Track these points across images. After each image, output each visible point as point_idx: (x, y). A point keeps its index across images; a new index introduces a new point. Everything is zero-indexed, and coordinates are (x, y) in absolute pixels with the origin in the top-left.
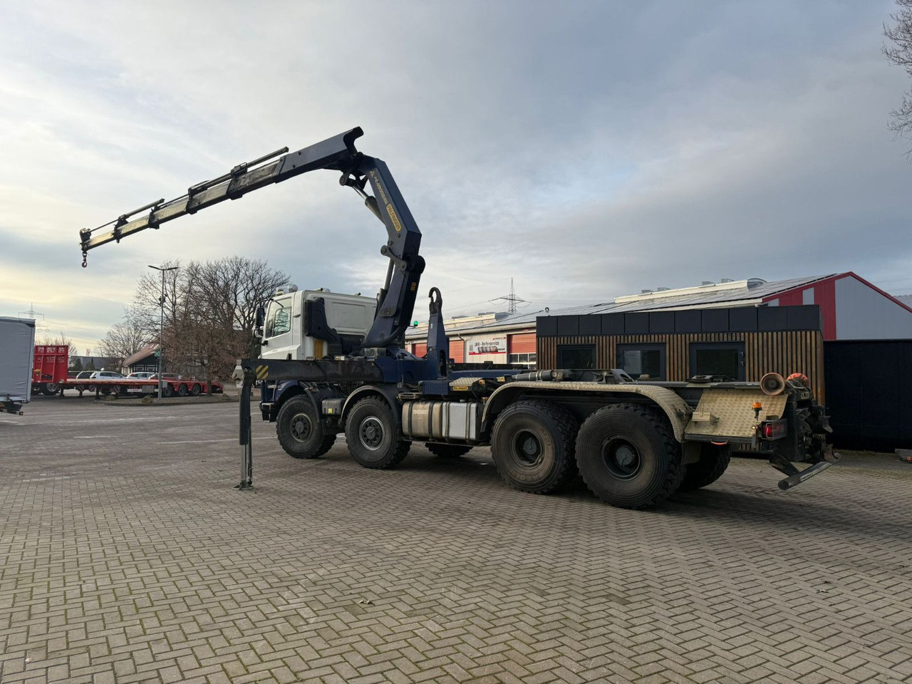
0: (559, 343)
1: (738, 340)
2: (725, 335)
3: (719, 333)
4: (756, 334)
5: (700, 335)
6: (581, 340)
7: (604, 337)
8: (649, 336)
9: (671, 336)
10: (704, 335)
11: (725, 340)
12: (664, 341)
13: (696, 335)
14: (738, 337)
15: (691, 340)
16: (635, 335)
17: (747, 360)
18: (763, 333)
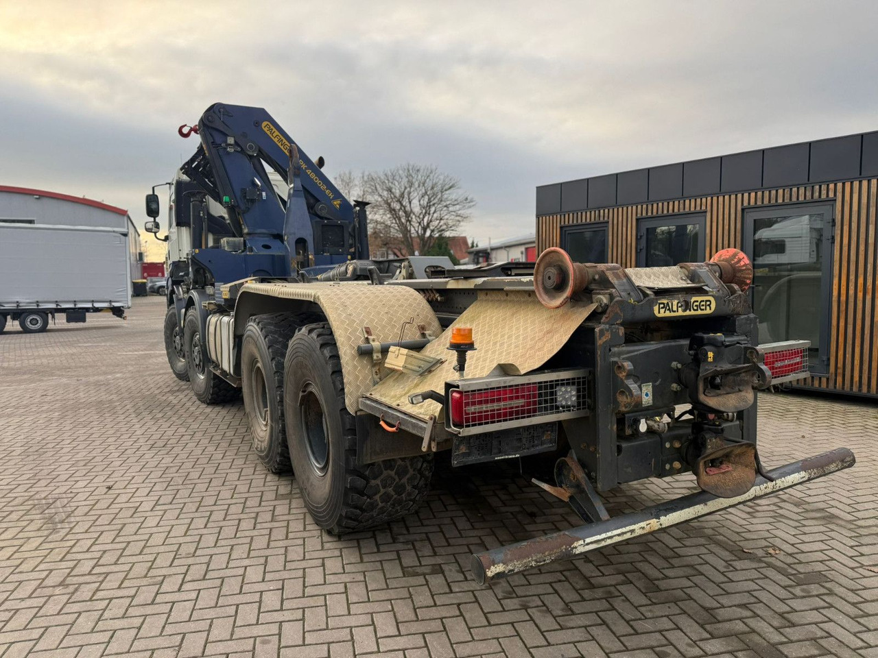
0: (562, 223)
1: (824, 196)
2: (802, 190)
3: (791, 187)
4: (856, 184)
5: (760, 194)
6: (589, 217)
7: (620, 209)
8: (682, 202)
9: (715, 199)
10: (767, 193)
11: (801, 198)
12: (703, 208)
13: (753, 195)
14: (824, 192)
15: (746, 204)
16: (663, 201)
17: (838, 232)
18: (869, 182)
